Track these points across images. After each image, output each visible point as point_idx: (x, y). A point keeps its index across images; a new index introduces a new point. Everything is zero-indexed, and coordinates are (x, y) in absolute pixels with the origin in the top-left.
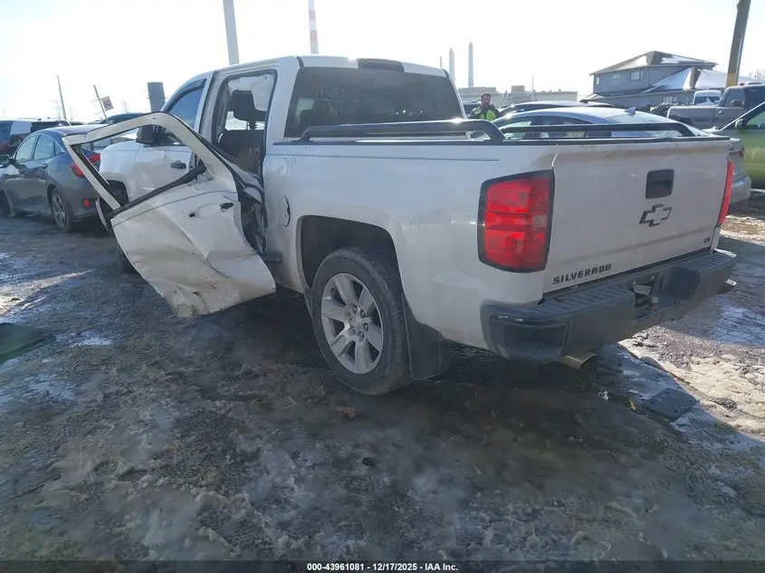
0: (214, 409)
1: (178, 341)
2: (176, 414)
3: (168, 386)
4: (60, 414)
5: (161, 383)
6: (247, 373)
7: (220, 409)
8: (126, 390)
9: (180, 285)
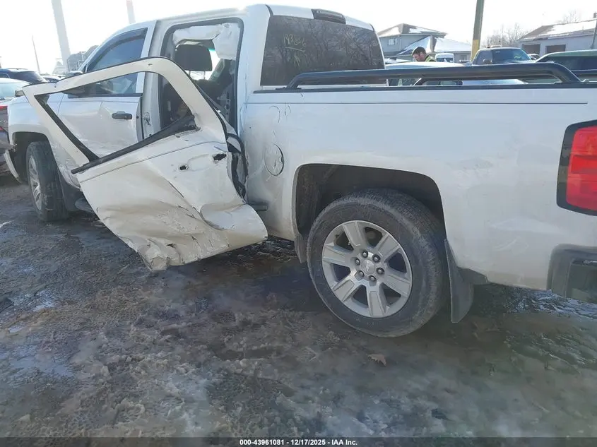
0: (240, 371)
1: (151, 293)
2: (203, 381)
3: (172, 349)
4: (68, 397)
5: (161, 345)
6: (245, 323)
7: (245, 369)
8: (129, 359)
9: (154, 239)
